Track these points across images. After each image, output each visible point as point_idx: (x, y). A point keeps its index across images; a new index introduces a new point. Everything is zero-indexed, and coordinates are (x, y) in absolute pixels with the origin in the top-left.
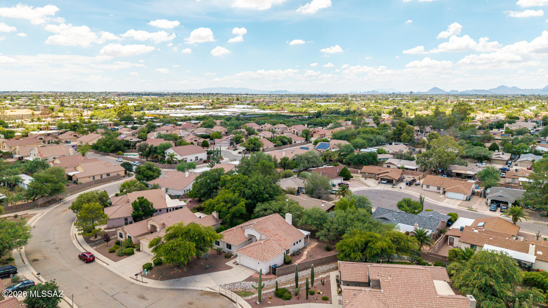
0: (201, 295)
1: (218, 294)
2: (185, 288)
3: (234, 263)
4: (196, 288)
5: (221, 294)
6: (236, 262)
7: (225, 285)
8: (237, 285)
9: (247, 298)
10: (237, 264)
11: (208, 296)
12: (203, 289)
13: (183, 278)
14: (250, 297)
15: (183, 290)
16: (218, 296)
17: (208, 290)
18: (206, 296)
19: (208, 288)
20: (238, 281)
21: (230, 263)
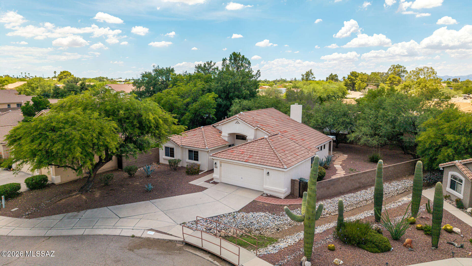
0: (130, 250)
1: (179, 245)
2: (87, 232)
3: (208, 181)
4: (117, 232)
5: (188, 245)
6: (212, 179)
7: (196, 222)
8: (225, 220)
9: (262, 251)
10: (215, 183)
11: (150, 251)
12: (138, 234)
13: (89, 212)
14: (270, 249)
15: (82, 238)
16: (180, 249)
17: (151, 234)
18: (144, 251)
19: (152, 230)
20: (226, 212)
21: (199, 182)
